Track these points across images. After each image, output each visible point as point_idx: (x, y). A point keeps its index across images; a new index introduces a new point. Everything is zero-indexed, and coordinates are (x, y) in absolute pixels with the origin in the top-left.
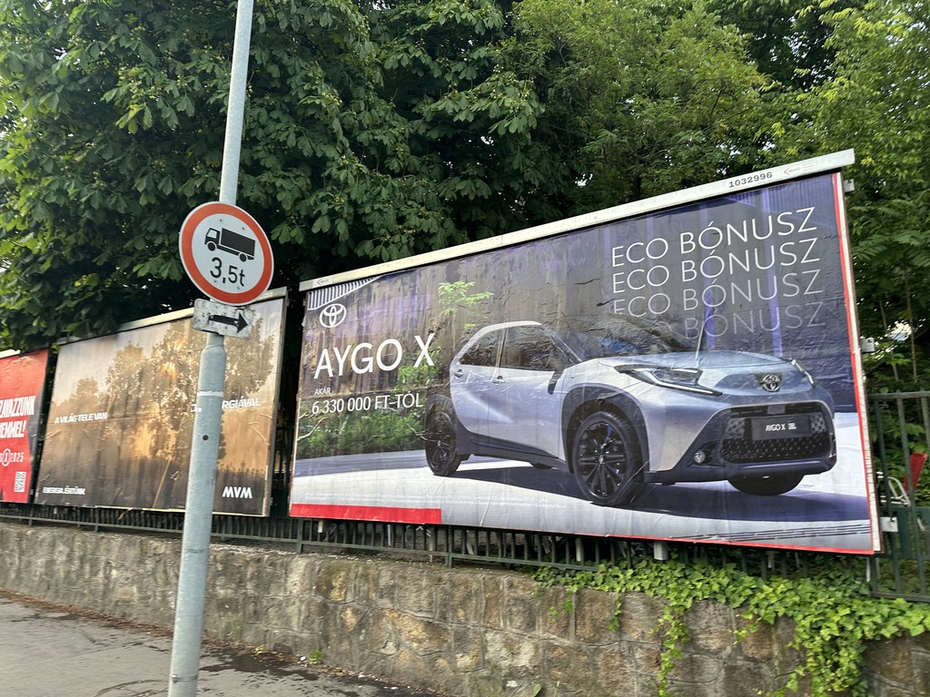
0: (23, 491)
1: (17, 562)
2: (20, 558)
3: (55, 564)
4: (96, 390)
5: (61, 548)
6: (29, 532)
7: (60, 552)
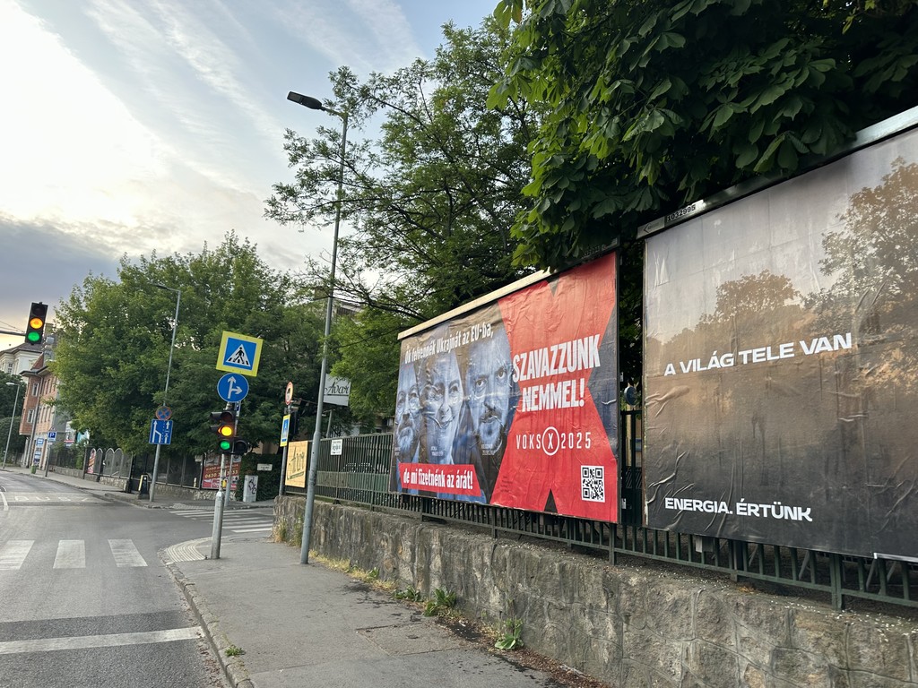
0: (602, 499)
1: (611, 632)
2: (616, 627)
3: (732, 662)
4: (790, 293)
5: (745, 632)
6: (634, 580)
7: (743, 640)
